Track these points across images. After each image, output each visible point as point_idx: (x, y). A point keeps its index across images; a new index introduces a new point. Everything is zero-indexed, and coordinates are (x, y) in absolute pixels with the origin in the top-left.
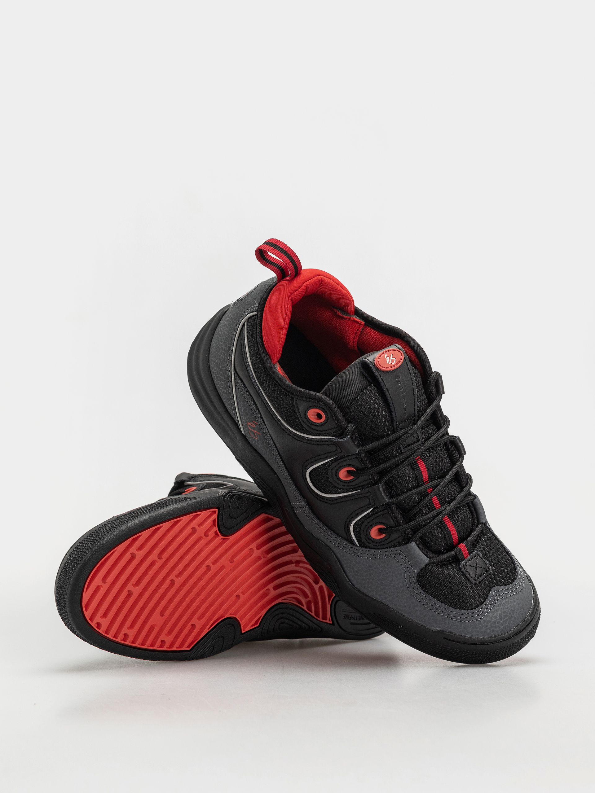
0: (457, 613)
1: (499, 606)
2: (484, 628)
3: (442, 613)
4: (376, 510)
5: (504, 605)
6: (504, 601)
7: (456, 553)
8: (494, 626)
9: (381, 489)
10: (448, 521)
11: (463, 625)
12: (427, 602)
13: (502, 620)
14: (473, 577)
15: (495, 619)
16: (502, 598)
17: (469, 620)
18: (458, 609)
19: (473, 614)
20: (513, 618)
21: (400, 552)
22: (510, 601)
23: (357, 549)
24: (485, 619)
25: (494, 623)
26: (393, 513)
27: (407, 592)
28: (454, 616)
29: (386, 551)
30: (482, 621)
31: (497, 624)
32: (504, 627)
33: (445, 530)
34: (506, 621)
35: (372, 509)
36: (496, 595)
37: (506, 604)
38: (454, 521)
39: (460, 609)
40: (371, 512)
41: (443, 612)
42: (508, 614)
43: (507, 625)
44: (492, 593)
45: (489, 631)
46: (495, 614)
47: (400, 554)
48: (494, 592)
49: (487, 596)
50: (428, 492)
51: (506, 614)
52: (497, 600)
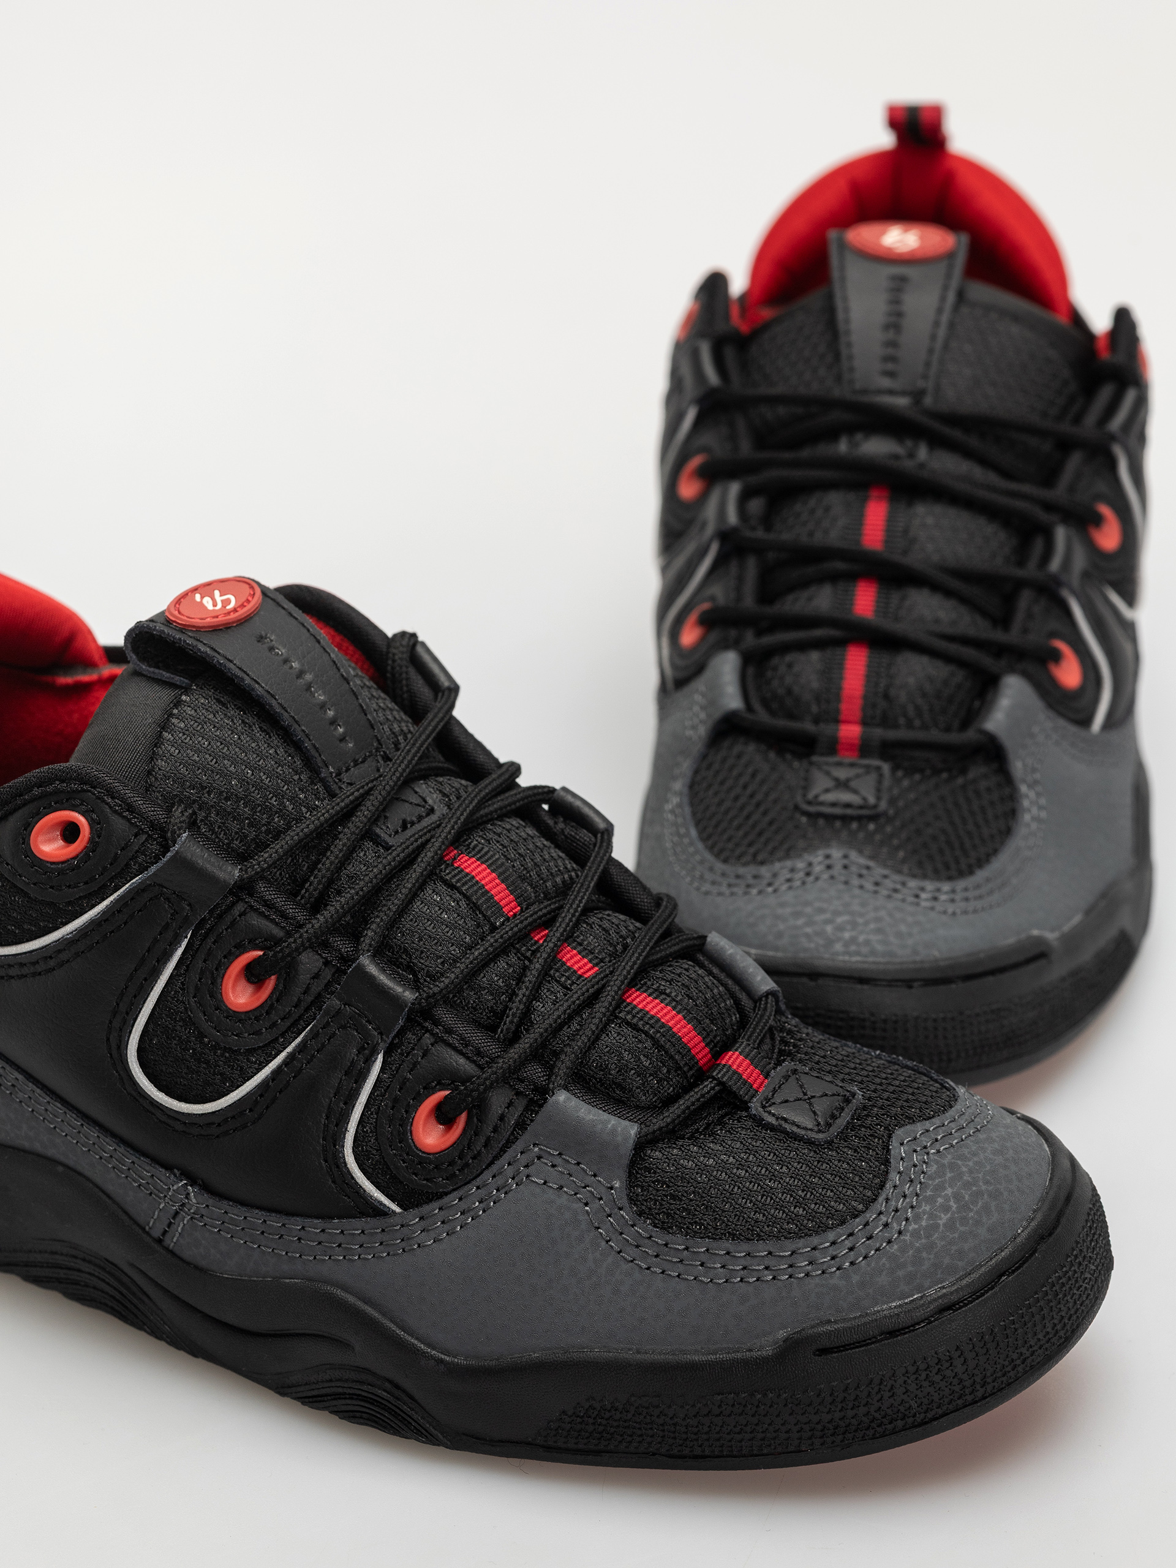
0: (814, 1249)
1: (940, 1173)
2: (924, 1255)
3: (766, 1272)
4: (395, 1056)
5: (952, 1166)
6: (949, 1157)
7: (720, 1083)
8: (956, 1235)
9: (373, 969)
10: (645, 998)
11: (855, 1279)
12: (702, 1265)
13: (971, 1210)
14: (810, 1126)
15: (945, 1215)
16: (938, 1151)
17: (864, 1252)
18: (811, 1235)
19: (867, 1227)
20: (1006, 1194)
21: (536, 1149)
22: (966, 1151)
23: (402, 1226)
24: (913, 1226)
25: (951, 1225)
26: (449, 1031)
27: (626, 1267)
28: (811, 1263)
29: (494, 1177)
30: (907, 1237)
31: (962, 1229)
32: (989, 1230)
33: (647, 1023)
34: (986, 1208)
35: (380, 1058)
36: (915, 1151)
37: (959, 1162)
38: (665, 994)
39: (817, 1233)
40: (383, 1070)
41: (767, 1268)
42: (984, 1187)
43: (994, 1219)
44: (898, 1150)
45: (947, 1261)
46: (940, 1200)
47: (539, 1158)
48: (902, 1144)
49: (887, 1162)
50: (536, 942)
51: (974, 1188)
52: (924, 1162)
